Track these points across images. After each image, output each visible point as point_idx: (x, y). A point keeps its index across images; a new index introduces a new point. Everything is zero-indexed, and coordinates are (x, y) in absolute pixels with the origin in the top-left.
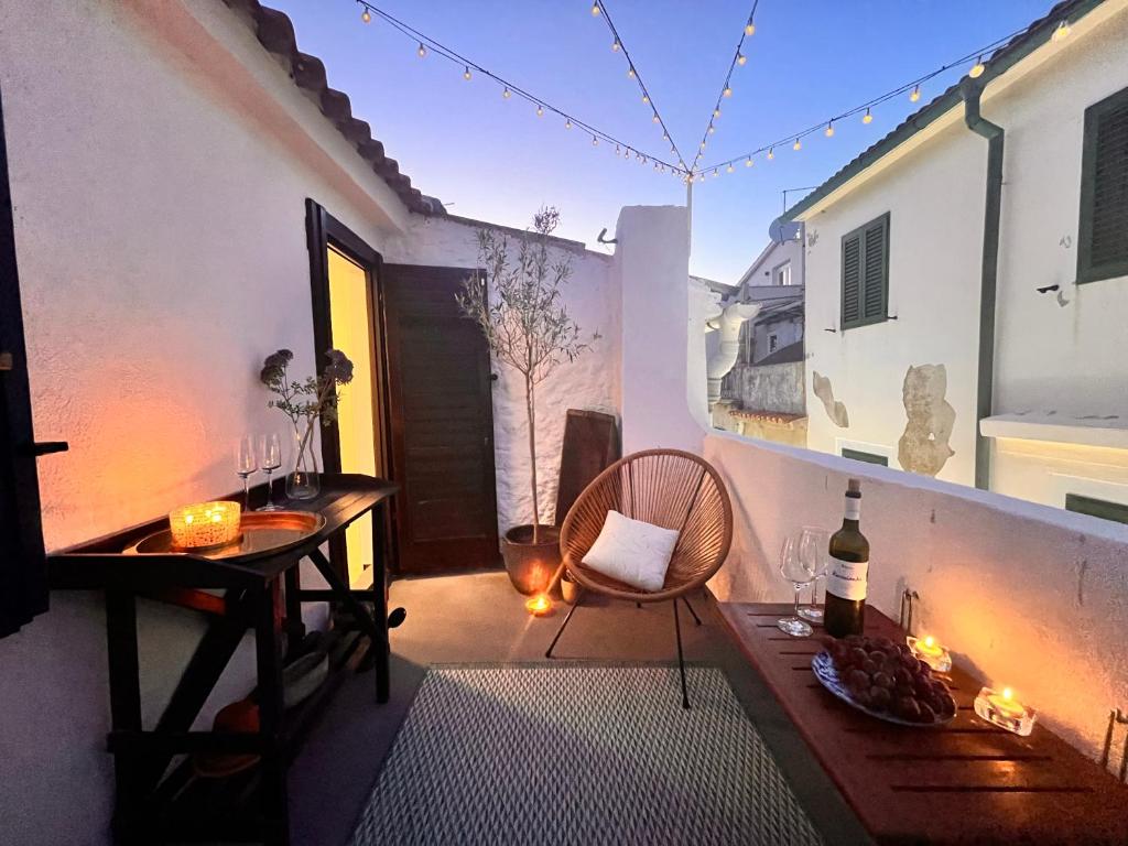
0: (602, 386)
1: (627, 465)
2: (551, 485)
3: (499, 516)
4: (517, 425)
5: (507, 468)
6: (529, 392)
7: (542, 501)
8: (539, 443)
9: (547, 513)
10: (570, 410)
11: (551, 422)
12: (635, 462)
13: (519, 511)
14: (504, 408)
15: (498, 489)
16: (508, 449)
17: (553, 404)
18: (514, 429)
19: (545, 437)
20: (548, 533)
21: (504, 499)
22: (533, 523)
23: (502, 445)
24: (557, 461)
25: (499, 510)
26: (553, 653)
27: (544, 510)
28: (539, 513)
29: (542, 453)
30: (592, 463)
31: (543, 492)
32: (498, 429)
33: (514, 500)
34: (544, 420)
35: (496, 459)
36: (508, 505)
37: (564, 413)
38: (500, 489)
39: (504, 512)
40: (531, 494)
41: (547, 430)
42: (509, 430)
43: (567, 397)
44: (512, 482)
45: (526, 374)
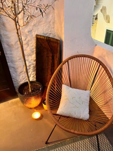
0: (50, 22)
1: (67, 63)
2: (32, 66)
3: (13, 80)
4: (13, 43)
5: (12, 62)
6: (18, 30)
7: (29, 72)
8: (25, 50)
9: (32, 76)
10: (37, 35)
11: (29, 40)
12: (70, 61)
13: (21, 76)
14: (5, 35)
15: (10, 70)
16: (11, 54)
17: (29, 32)
18: (12, 45)
19: (27, 47)
20: (34, 84)
21: (14, 73)
22: (28, 81)
23: (8, 52)
24: (34, 56)
25: (12, 77)
26: (49, 141)
27: (30, 75)
28: (29, 76)
29: (27, 54)
30: (48, 57)
31: (29, 69)
32: (5, 46)
33: (18, 73)
34: (25, 40)
35: (7, 58)
36: (16, 75)
37: (34, 36)
38: (11, 70)
39: (15, 78)
40: (25, 70)
41: (28, 44)
42: (10, 46)
43: (34, 28)
44: (15, 66)
45: (15, 20)
